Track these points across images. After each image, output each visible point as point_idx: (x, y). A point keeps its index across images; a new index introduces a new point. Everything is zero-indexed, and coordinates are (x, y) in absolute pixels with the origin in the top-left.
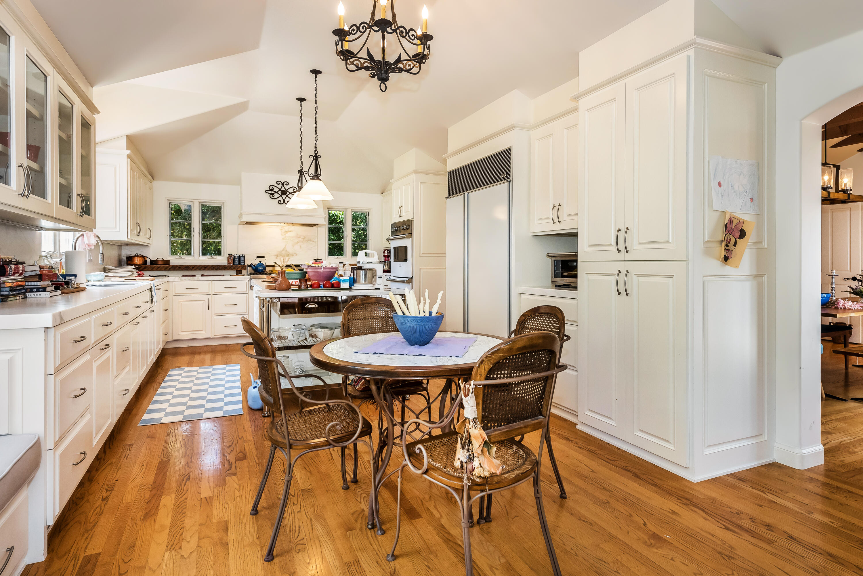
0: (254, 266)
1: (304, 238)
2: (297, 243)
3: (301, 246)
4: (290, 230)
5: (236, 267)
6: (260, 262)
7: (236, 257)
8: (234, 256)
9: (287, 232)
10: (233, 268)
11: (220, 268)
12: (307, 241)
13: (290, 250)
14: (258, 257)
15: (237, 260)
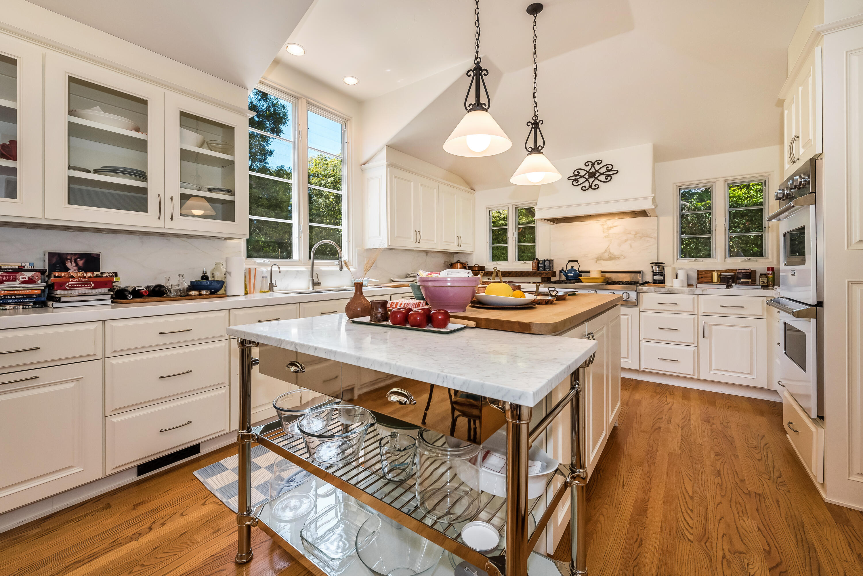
0: (565, 272)
1: (637, 233)
2: (626, 241)
3: (631, 246)
4: (615, 224)
5: (541, 273)
6: (572, 267)
7: (541, 262)
8: (539, 260)
9: (611, 228)
10: (536, 274)
11: (524, 274)
12: (641, 237)
13: (615, 251)
14: (570, 261)
15: (542, 265)
